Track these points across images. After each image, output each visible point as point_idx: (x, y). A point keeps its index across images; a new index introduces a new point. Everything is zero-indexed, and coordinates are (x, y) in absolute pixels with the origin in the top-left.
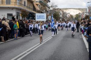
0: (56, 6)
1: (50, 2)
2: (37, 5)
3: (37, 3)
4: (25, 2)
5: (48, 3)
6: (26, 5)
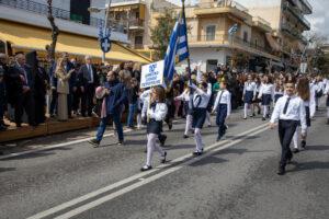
0: (326, 39)
1: (309, 29)
2: (276, 38)
3: (275, 34)
4: (246, 34)
5: (305, 33)
6: (249, 40)
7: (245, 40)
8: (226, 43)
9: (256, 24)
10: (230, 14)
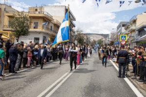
7: (51, 29)
8: (44, 30)
9: (56, 23)
10: (45, 17)
